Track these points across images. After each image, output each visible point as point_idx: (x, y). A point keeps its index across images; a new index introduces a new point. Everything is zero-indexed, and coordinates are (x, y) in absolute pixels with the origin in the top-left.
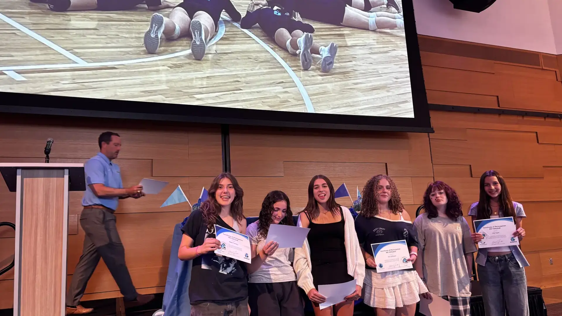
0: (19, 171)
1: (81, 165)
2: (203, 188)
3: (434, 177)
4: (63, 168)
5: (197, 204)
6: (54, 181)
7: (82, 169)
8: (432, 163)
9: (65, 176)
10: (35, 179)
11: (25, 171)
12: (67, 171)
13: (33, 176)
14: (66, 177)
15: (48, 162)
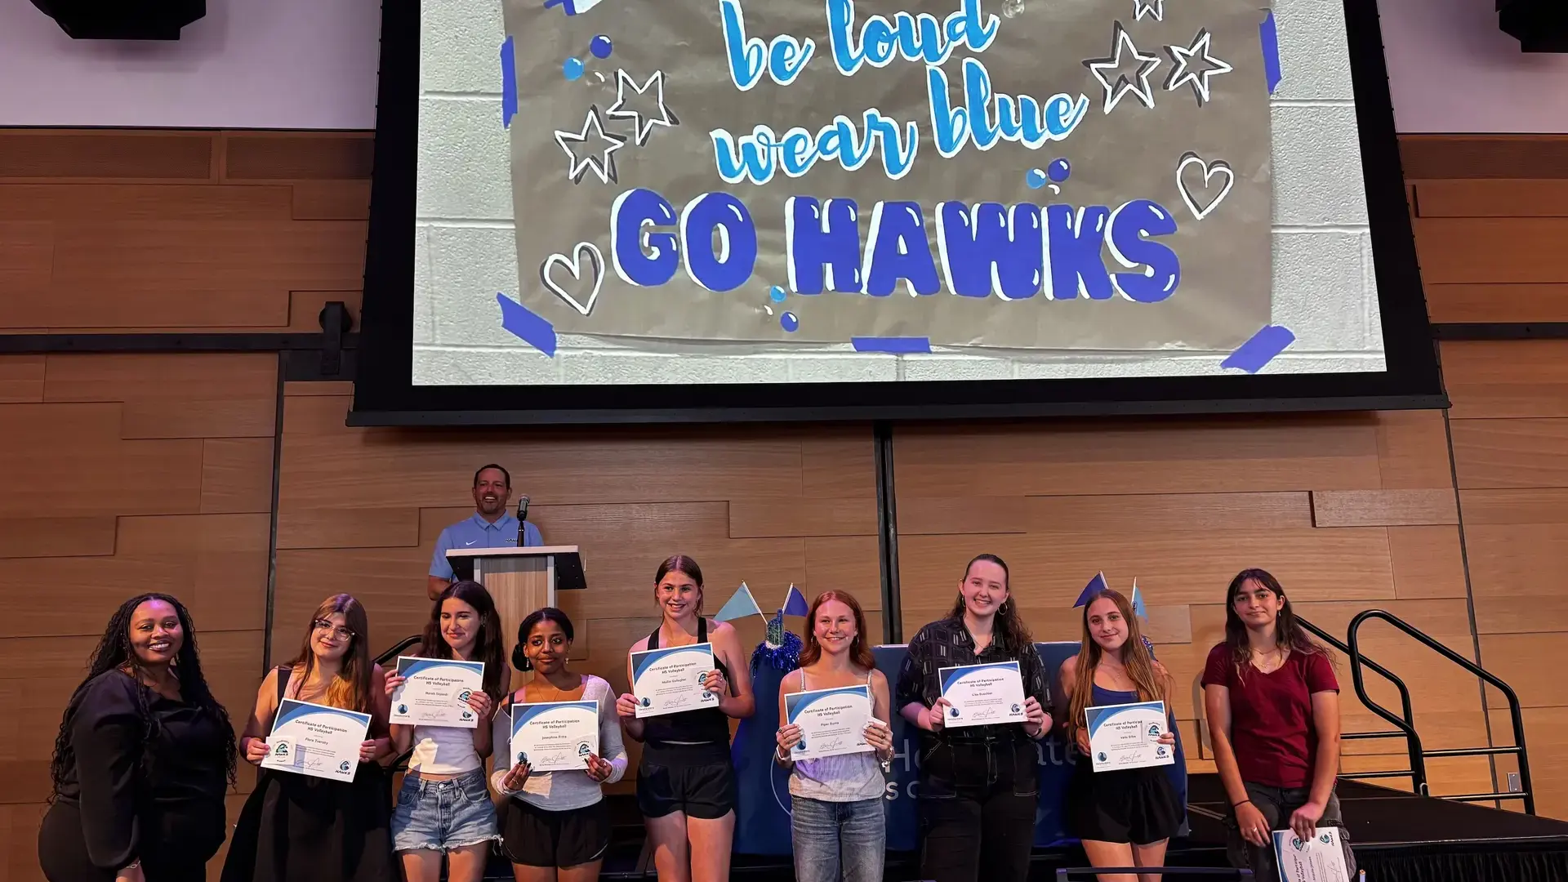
0: (477, 562)
1: (573, 549)
2: (791, 586)
3: (1460, 526)
4: (546, 555)
5: (775, 620)
6: (531, 576)
7: (575, 556)
8: (1455, 486)
9: (548, 568)
10: (503, 574)
11: (486, 562)
12: (551, 560)
13: (499, 570)
14: (551, 570)
15: (522, 545)
